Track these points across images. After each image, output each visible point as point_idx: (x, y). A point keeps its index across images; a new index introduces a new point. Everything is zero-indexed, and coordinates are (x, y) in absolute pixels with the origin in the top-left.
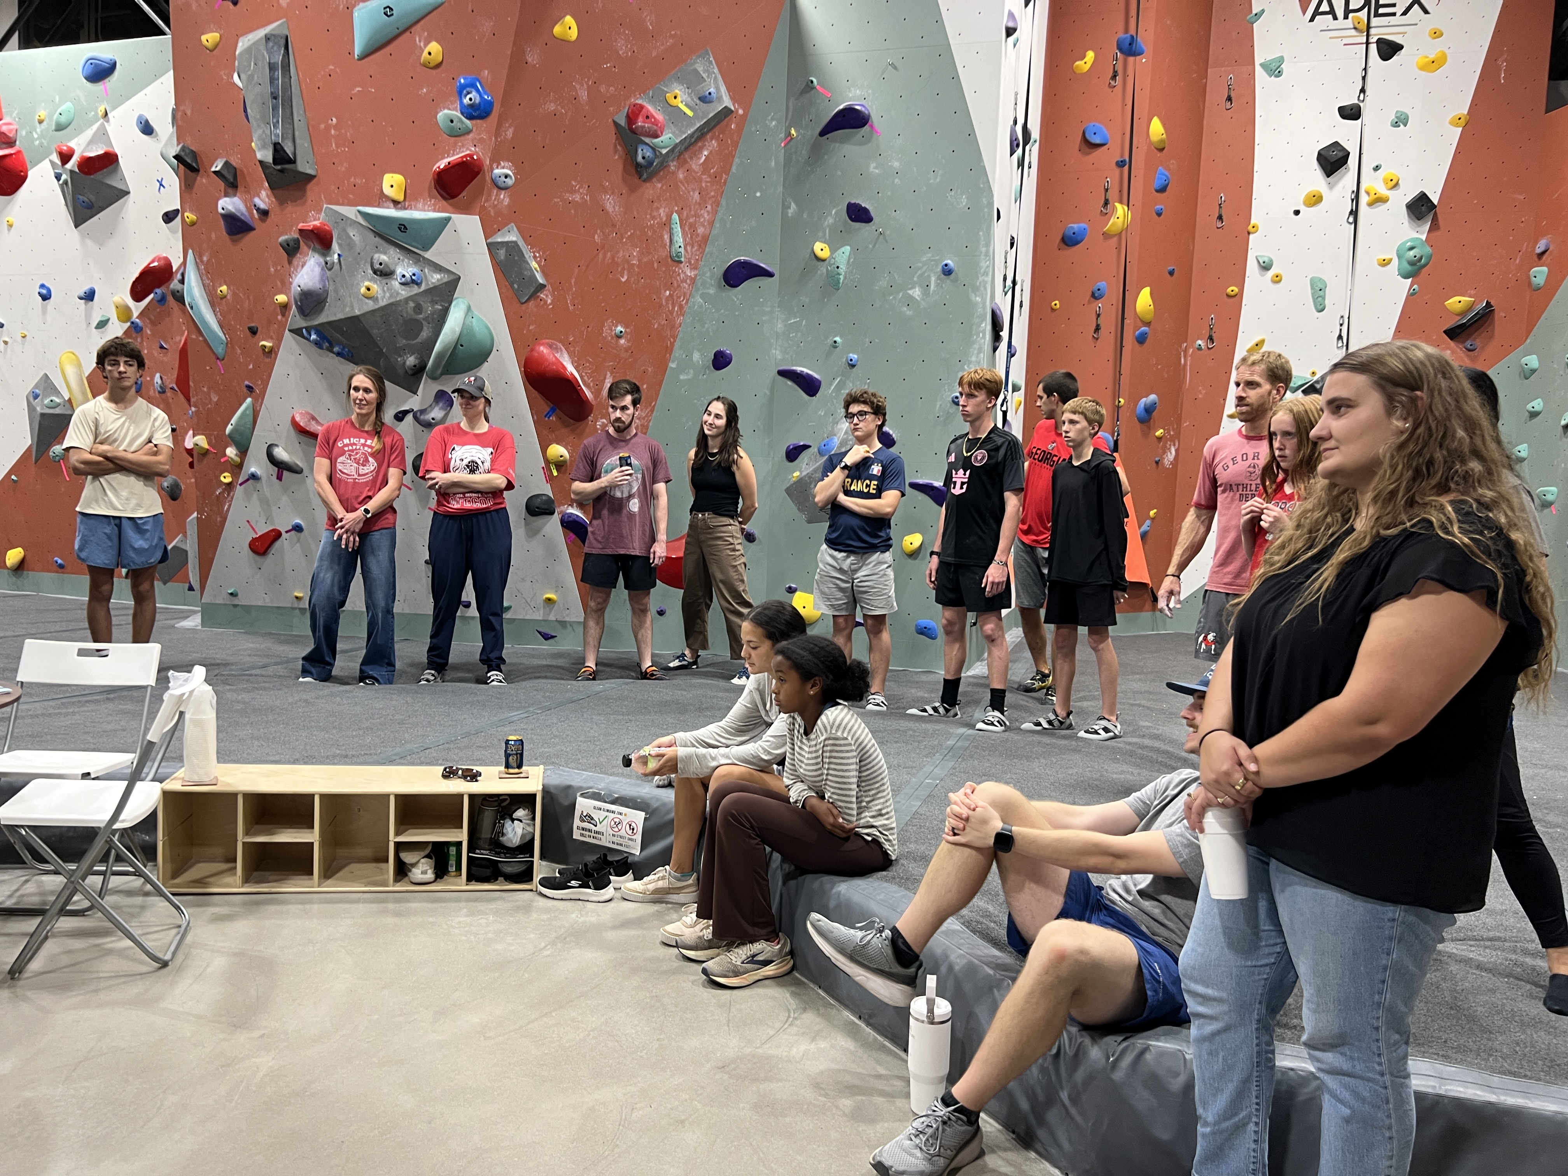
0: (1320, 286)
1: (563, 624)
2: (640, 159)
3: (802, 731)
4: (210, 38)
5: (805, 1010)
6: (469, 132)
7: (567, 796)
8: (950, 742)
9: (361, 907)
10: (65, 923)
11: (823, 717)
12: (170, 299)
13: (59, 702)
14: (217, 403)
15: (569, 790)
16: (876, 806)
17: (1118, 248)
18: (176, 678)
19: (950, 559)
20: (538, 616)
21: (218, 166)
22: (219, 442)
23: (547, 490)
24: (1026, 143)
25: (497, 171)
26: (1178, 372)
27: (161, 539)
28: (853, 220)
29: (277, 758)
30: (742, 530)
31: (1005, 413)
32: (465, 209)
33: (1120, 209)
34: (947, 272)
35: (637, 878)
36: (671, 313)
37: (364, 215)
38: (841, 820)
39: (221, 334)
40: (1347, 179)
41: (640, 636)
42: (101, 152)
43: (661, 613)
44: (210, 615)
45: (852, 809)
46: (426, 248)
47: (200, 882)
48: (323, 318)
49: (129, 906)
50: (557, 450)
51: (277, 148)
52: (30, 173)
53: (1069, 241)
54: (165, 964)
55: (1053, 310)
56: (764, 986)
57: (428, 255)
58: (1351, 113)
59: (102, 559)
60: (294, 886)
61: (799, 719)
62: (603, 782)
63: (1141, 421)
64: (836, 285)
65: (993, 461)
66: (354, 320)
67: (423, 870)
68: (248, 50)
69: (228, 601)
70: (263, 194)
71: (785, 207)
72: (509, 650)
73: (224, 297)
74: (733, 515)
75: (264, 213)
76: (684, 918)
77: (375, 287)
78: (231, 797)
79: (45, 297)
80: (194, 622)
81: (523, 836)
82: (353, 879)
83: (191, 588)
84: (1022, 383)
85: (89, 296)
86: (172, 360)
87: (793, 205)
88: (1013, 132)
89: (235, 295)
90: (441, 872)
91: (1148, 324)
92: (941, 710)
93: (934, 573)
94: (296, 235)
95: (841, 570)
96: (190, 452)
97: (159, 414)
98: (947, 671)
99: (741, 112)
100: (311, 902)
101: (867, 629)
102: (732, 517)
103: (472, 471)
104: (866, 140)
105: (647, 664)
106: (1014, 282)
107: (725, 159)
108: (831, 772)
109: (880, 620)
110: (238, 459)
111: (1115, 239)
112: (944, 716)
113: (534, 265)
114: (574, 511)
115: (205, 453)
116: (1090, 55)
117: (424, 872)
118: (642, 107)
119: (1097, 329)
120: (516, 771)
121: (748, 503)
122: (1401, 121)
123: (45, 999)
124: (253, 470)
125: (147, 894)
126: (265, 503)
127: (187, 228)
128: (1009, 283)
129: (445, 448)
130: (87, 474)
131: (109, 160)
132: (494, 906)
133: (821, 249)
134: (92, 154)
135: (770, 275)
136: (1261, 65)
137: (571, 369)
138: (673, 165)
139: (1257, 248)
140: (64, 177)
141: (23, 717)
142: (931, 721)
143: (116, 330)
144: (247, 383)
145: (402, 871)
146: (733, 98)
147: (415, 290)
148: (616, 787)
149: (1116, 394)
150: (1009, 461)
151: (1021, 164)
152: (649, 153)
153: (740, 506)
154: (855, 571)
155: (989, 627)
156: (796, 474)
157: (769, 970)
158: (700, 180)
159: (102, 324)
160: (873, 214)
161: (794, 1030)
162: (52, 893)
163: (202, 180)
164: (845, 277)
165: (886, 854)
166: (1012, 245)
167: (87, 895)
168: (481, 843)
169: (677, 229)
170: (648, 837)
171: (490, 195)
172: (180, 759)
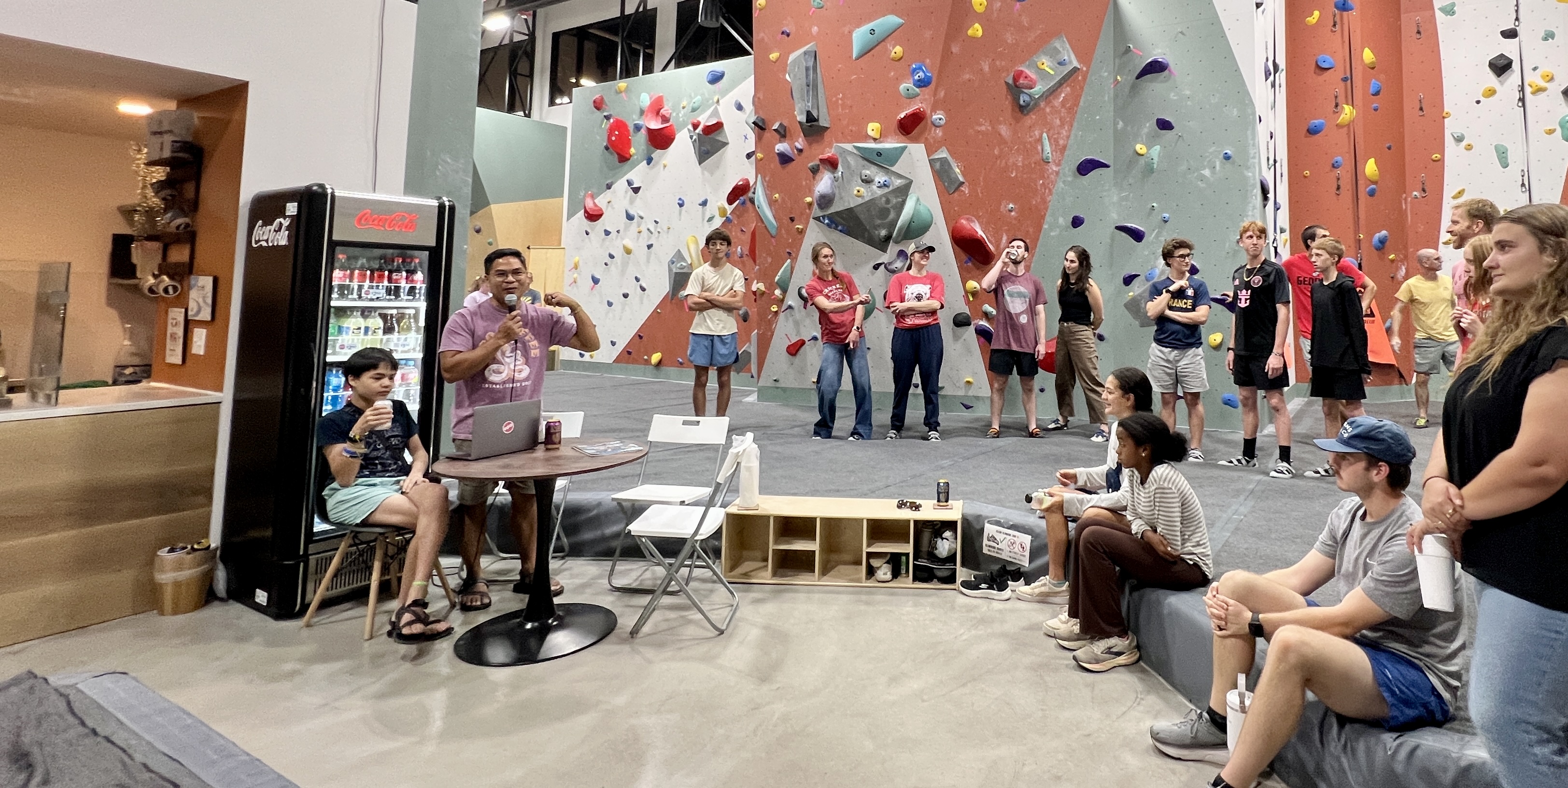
0: (1503, 150)
1: (977, 398)
2: (1022, 102)
3: (1139, 481)
4: (774, 56)
5: (1149, 692)
6: (918, 95)
7: (978, 522)
8: (1251, 487)
9: (845, 597)
10: (666, 600)
11: (1153, 472)
12: (748, 204)
13: (672, 452)
14: (771, 263)
15: (979, 517)
16: (1195, 539)
17: (1348, 134)
18: (736, 440)
19: (1243, 353)
20: (961, 393)
21: (775, 127)
22: (771, 286)
23: (966, 310)
24: (1275, 72)
25: (934, 117)
26: (1402, 214)
27: (735, 348)
28: (1161, 129)
29: (796, 491)
30: (1094, 334)
31: (1276, 248)
32: (916, 140)
33: (1347, 109)
34: (1227, 157)
35: (1027, 583)
36: (1044, 194)
37: (856, 147)
38: (1169, 549)
39: (774, 222)
40: (1513, 78)
41: (1027, 407)
42: (714, 122)
43: (1042, 390)
44: (763, 394)
45: (1177, 541)
46: (892, 165)
47: (746, 575)
48: (832, 210)
49: (704, 590)
50: (972, 284)
51: (809, 113)
52: (677, 137)
53: (1313, 132)
54: (722, 632)
55: (1305, 177)
56: (1117, 672)
57: (893, 169)
58: (1510, 34)
59: (702, 361)
60: (803, 580)
61: (1136, 472)
62: (1003, 514)
63: (1378, 249)
64: (1152, 171)
65: (1266, 284)
66: (850, 210)
67: (884, 572)
68: (794, 61)
69: (773, 384)
70: (800, 140)
71: (1115, 124)
72: (943, 417)
73: (777, 201)
74: (1088, 323)
75: (800, 151)
76: (1060, 616)
77: (862, 190)
78: (767, 518)
79: (681, 205)
80: (752, 398)
81: (949, 550)
82: (839, 577)
83: (752, 377)
84: (1287, 227)
85: (704, 203)
86: (747, 238)
87: (1121, 123)
88: (1266, 67)
89: (783, 199)
90: (896, 574)
91: (1375, 183)
92: (1244, 462)
93: (1231, 364)
94: (818, 162)
95: (1168, 361)
96: (754, 293)
97: (738, 272)
98: (1246, 433)
99: (1085, 69)
100: (813, 592)
101: (1186, 401)
102: (1087, 325)
103: (919, 300)
104: (1167, 79)
105: (1033, 427)
106: (1275, 161)
107: (1076, 98)
108: (1161, 513)
109: (1196, 396)
110: (781, 297)
111: (1346, 129)
112: (1246, 466)
113: (957, 170)
114: (983, 323)
115: (763, 293)
116: (1316, 14)
117: (885, 574)
118: (1022, 72)
119: (1338, 188)
120: (945, 504)
121: (1097, 316)
122: (1549, 36)
123: (649, 653)
124: (790, 303)
125: (714, 582)
126: (797, 324)
127: (758, 161)
128: (1271, 162)
129: (901, 286)
130: (696, 310)
131: (719, 126)
132: (930, 600)
133: (1140, 148)
134: (710, 124)
135: (1107, 166)
136: (1440, 9)
137: (980, 233)
138: (1042, 104)
139: (1451, 127)
140: (694, 137)
141: (651, 461)
142: (1236, 470)
143: (718, 223)
144: (788, 250)
145: (871, 572)
146: (1079, 61)
147: (886, 190)
148: (1010, 517)
149: (1357, 231)
150: (1277, 284)
151: (1273, 85)
152: (1027, 98)
153: (1092, 317)
154: (1178, 361)
155: (1274, 401)
156: (1131, 294)
157: (1122, 660)
158: (1060, 112)
159: (710, 219)
160: (1174, 125)
161: (1141, 708)
162: (660, 578)
163: (767, 135)
164: (1158, 165)
165: (1205, 576)
166: (1271, 137)
167: (678, 583)
168: (922, 554)
169: (1046, 142)
170: (1034, 555)
171: (930, 131)
172: (737, 491)
